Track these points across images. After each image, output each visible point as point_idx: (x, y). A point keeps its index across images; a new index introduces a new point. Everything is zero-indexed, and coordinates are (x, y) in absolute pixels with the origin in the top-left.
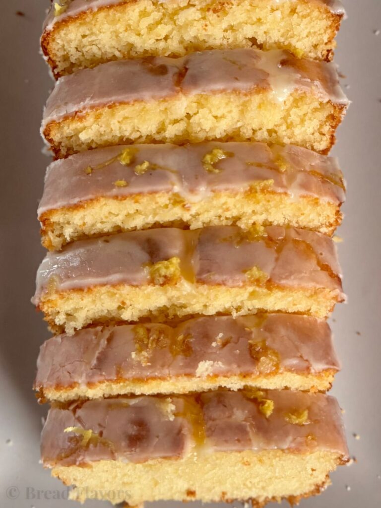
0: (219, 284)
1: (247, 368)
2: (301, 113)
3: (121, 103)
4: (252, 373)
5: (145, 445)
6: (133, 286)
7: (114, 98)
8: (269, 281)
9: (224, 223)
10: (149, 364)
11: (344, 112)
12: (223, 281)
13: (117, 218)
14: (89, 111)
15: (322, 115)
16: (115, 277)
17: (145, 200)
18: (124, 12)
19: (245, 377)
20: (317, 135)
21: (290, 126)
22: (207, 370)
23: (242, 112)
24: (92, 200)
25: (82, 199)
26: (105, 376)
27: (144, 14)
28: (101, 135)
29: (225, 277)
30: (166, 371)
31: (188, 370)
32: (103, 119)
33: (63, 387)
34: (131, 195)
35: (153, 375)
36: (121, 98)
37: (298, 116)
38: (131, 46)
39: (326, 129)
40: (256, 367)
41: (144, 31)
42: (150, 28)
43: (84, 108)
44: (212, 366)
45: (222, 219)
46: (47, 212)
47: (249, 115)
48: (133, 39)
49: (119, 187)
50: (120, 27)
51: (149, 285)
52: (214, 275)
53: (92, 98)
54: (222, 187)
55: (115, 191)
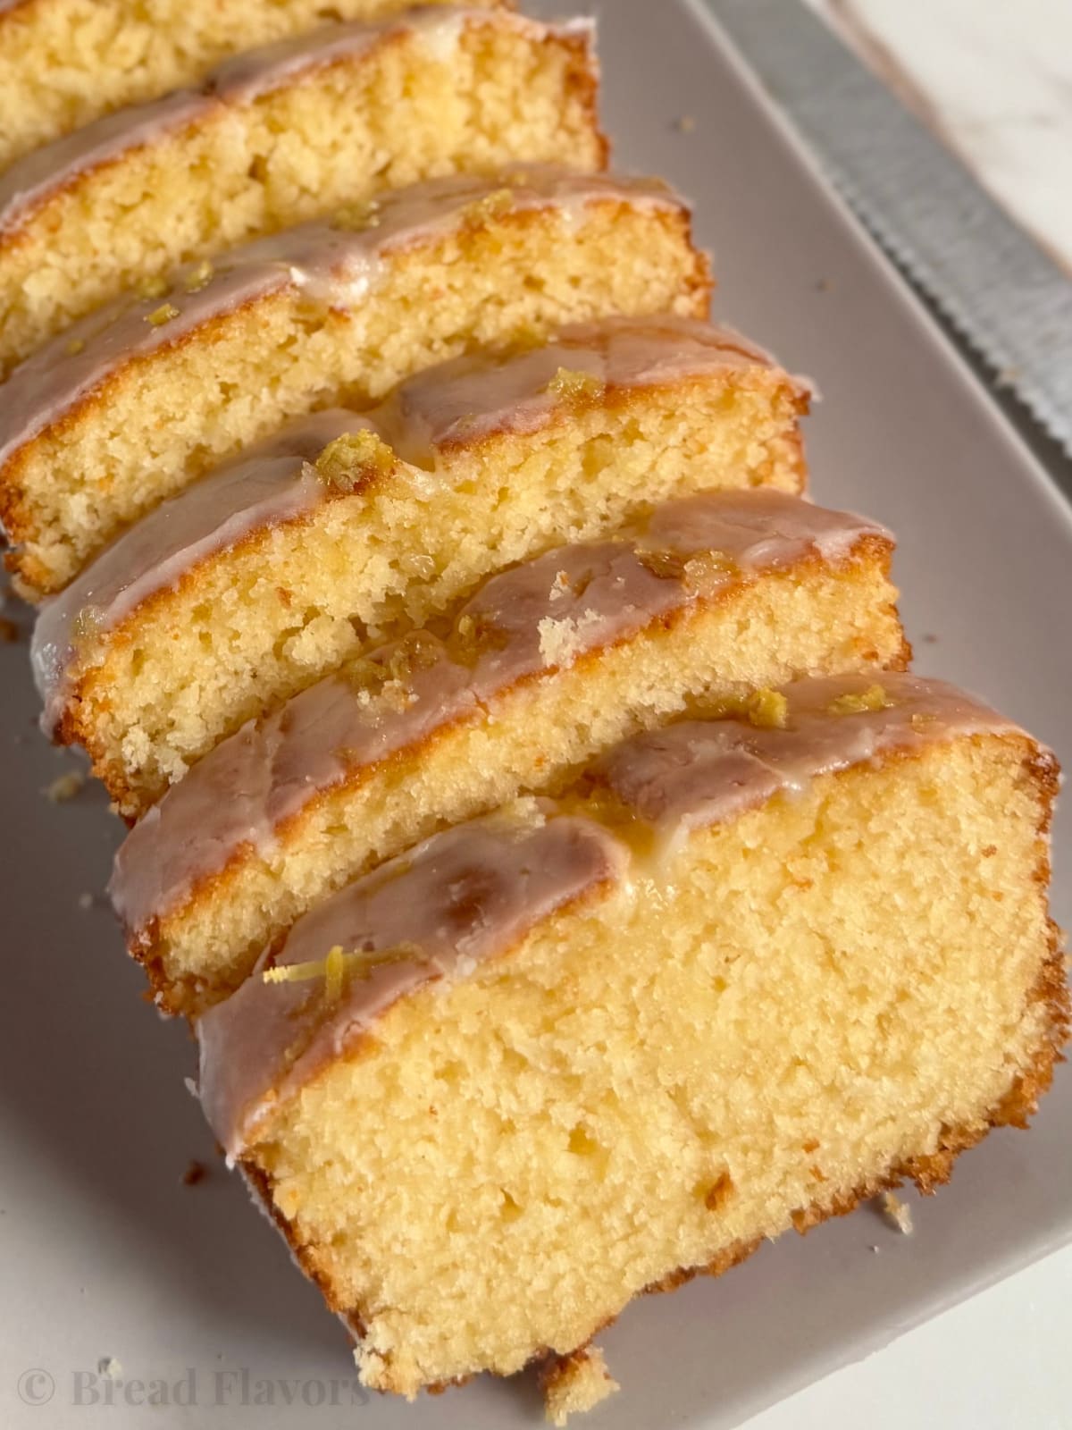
0: (496, 433)
1: (664, 601)
2: (505, 93)
3: (99, 167)
4: (681, 608)
5: (503, 901)
6: (290, 523)
7: (76, 165)
8: (610, 389)
9: (446, 353)
10: (413, 698)
11: (592, 56)
12: (502, 422)
13: (185, 423)
14: (29, 216)
15: (551, 81)
16: (238, 522)
17: (235, 331)
18: (31, 20)
19: (667, 625)
20: (563, 137)
21: (494, 135)
22: (565, 642)
23: (374, 126)
24: (109, 376)
25: (86, 384)
26: (312, 783)
27: (76, 21)
28: (74, 284)
29: (501, 413)
30: (466, 696)
31: (520, 668)
32: (67, 231)
33: (214, 875)
34: (199, 328)
35: (438, 719)
36: (93, 156)
37: (500, 100)
38: (73, 102)
39: (575, 112)
40: (683, 586)
41: (89, 57)
42: (102, 49)
43: (16, 216)
44: (574, 629)
45: (436, 346)
46: (8, 462)
47: (392, 123)
48: (71, 79)
49: (162, 323)
50: (35, 61)
51: (328, 502)
52: (473, 418)
53: (26, 188)
54: (401, 238)
55: (157, 335)
